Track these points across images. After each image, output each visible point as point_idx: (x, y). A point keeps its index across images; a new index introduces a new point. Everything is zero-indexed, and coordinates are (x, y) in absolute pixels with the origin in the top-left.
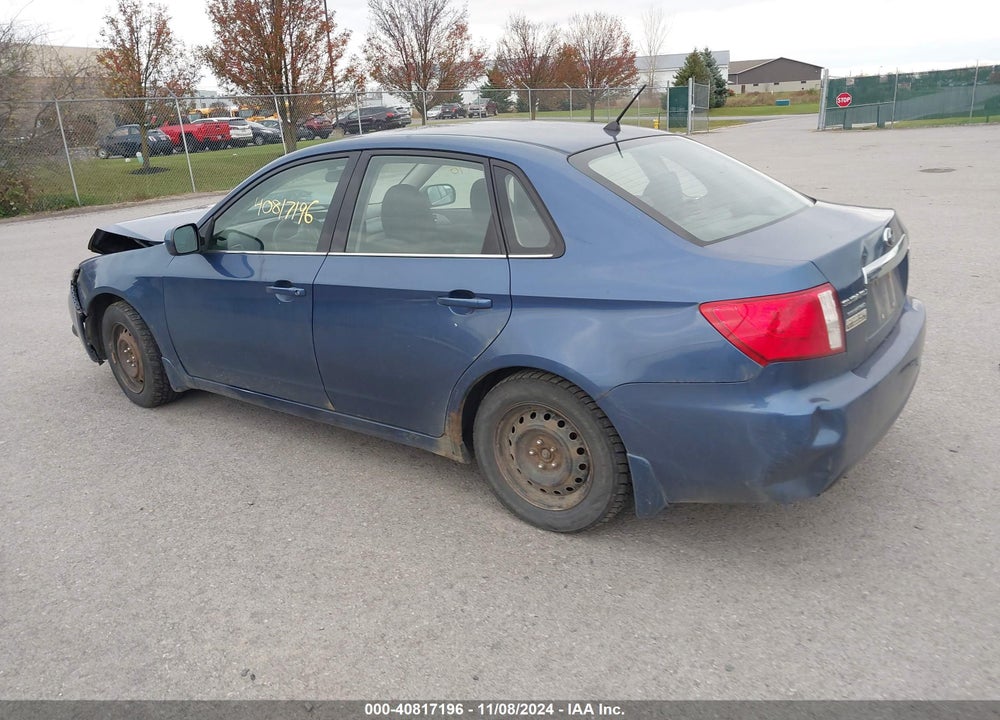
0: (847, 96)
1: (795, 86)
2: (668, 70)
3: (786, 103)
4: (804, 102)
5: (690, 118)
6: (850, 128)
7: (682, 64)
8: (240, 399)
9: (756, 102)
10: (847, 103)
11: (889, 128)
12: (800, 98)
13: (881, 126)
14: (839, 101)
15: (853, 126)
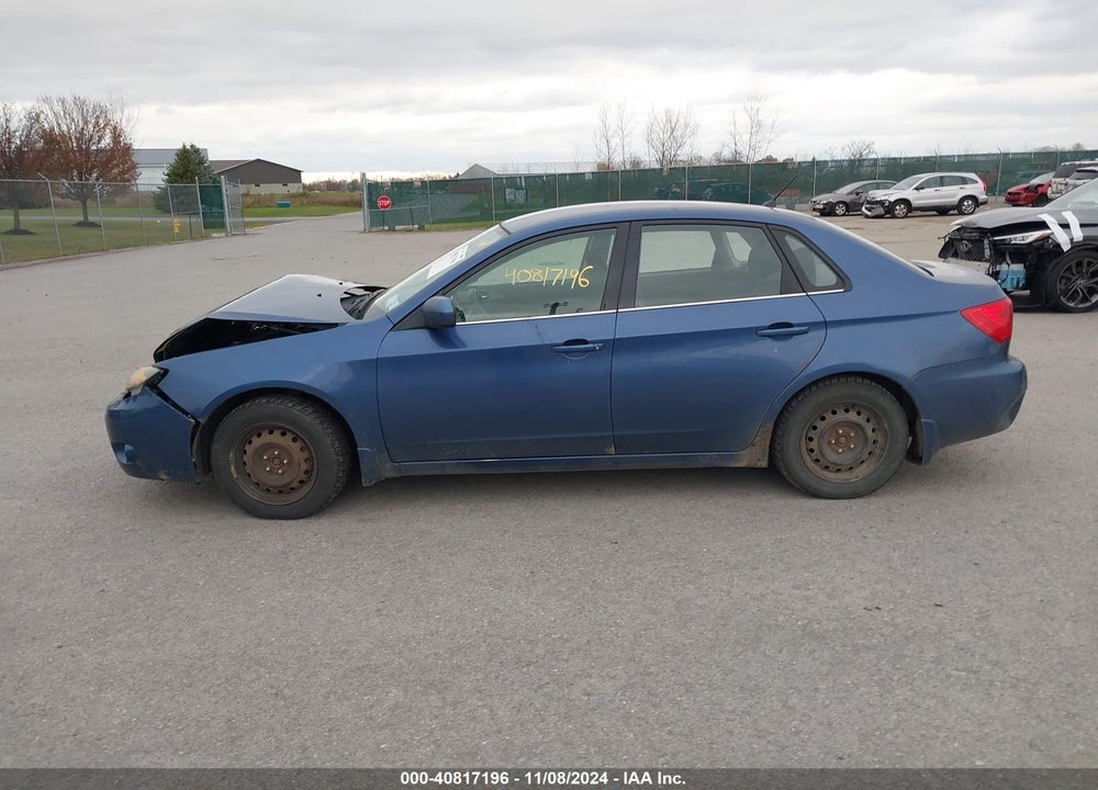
0: (387, 199)
1: (277, 189)
2: (153, 165)
3: (287, 205)
4: (302, 205)
5: (228, 220)
6: (394, 230)
7: (172, 159)
8: (479, 472)
9: (254, 202)
10: (387, 206)
11: (428, 231)
12: (298, 200)
13: (421, 229)
14: (380, 203)
15: (397, 228)
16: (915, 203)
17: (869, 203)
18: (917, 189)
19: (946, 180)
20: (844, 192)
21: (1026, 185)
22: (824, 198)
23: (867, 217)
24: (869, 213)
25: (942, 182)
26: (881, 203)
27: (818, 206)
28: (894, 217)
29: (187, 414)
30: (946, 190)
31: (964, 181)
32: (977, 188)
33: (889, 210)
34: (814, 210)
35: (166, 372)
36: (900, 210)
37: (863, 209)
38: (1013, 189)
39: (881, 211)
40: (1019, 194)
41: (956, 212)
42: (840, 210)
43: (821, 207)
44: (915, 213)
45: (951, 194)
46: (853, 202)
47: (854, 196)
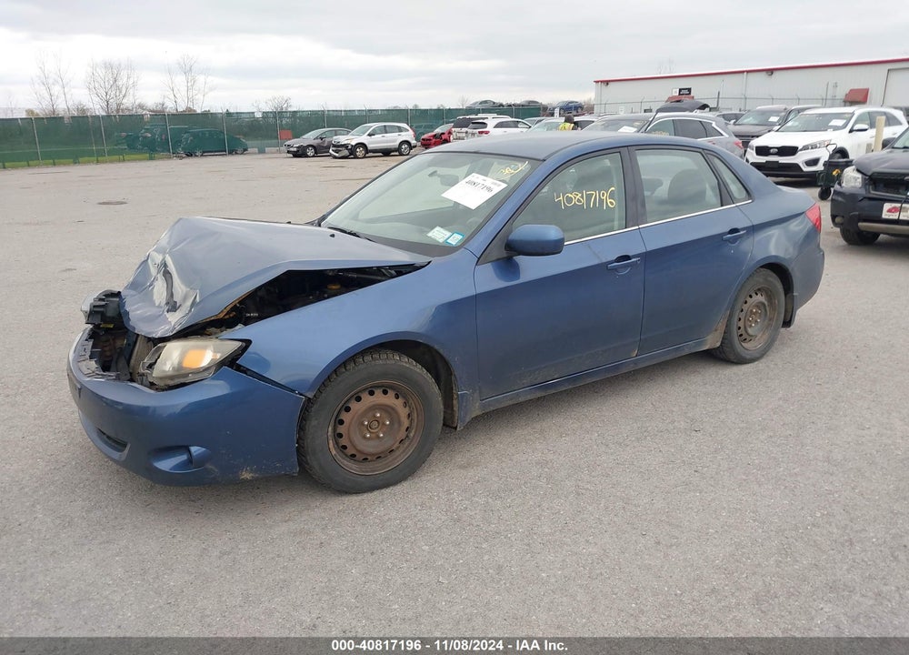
16: (370, 146)
17: (334, 146)
18: (370, 135)
19: (387, 128)
20: (310, 138)
21: (434, 133)
22: (296, 143)
23: (335, 157)
24: (337, 155)
25: (385, 130)
26: (345, 146)
27: (292, 149)
28: (356, 157)
29: (293, 391)
30: (389, 136)
31: (400, 130)
32: (409, 135)
33: (352, 152)
34: (288, 152)
35: (248, 342)
36: (360, 152)
37: (331, 151)
38: (425, 136)
39: (346, 152)
40: (430, 140)
41: (397, 153)
42: (311, 152)
43: (295, 149)
44: (370, 154)
45: (392, 140)
46: (319, 145)
47: (319, 141)
